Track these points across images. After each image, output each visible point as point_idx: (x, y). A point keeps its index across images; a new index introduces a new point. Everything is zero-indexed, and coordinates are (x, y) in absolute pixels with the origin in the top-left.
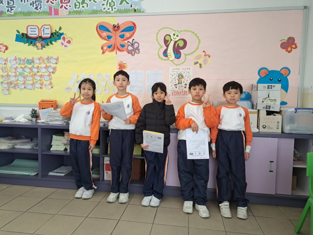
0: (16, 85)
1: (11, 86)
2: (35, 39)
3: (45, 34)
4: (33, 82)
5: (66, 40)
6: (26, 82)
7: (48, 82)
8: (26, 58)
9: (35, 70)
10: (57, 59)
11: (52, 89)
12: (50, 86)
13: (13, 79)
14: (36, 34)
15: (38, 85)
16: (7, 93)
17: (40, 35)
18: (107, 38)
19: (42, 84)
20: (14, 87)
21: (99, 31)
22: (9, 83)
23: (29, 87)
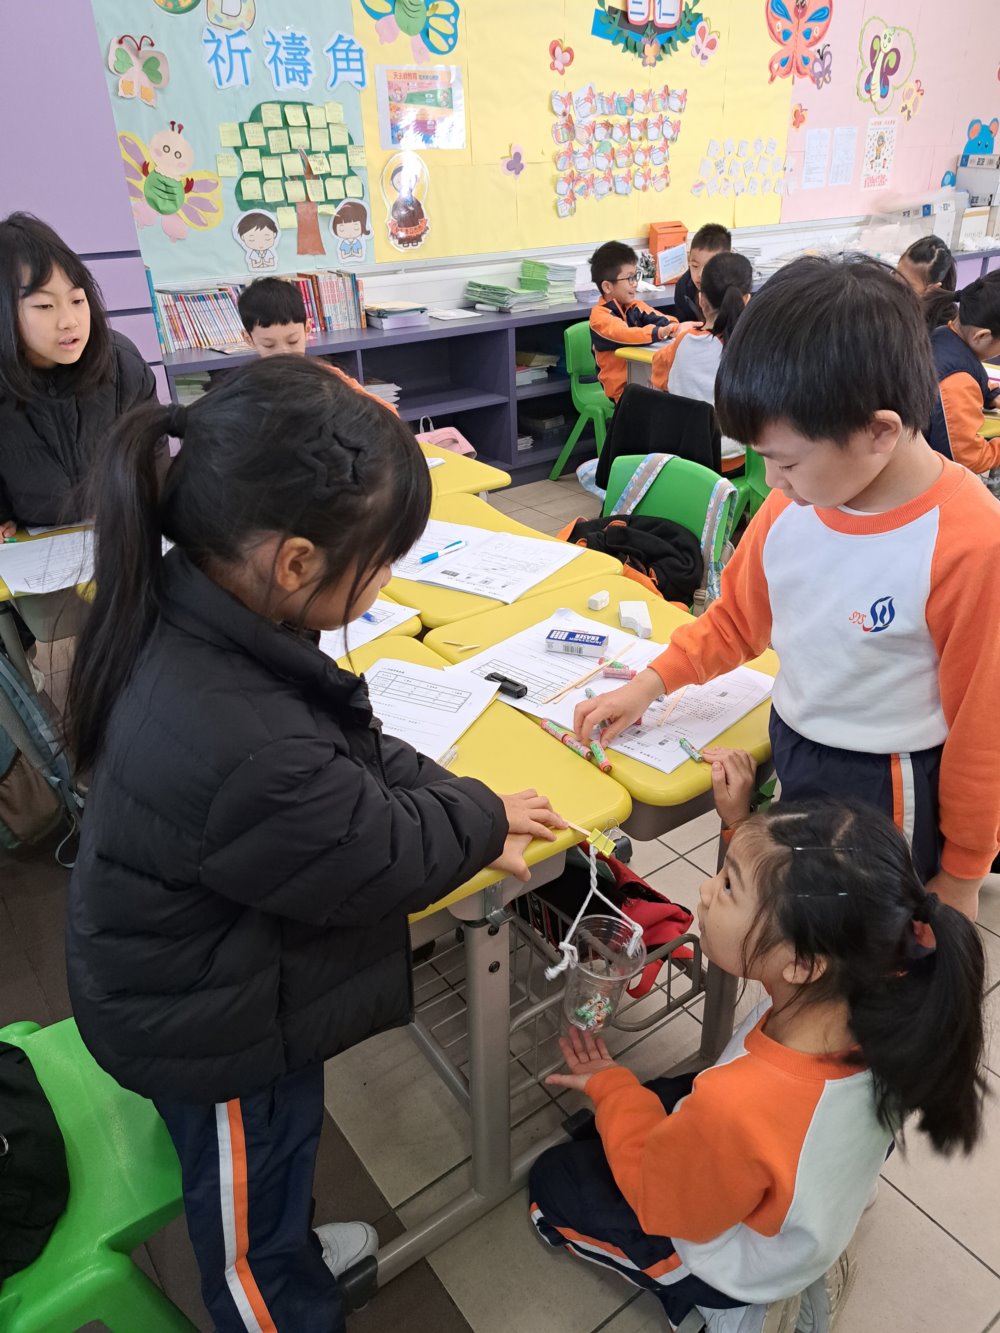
0: (591, 183)
1: (577, 188)
2: (641, 29)
3: (664, 14)
4: (629, 171)
5: (708, 39)
6: (614, 173)
7: (657, 171)
8: (614, 93)
9: (635, 132)
10: (683, 98)
11: (668, 189)
12: (664, 181)
13: (582, 163)
14: (643, 14)
15: (639, 181)
16: (566, 212)
17: (651, 19)
18: (781, 37)
19: (647, 176)
20: (584, 192)
21: (770, 16)
22: (572, 179)
23: (621, 187)
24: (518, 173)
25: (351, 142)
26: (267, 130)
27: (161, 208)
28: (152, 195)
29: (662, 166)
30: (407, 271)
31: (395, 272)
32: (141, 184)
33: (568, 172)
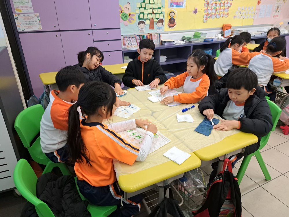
0: (211, 16)
1: (208, 17)
4: (220, 13)
6: (216, 14)
7: (227, 13)
9: (222, 5)
11: (228, 17)
12: (227, 15)
13: (210, 12)
15: (222, 15)
16: (205, 22)
19: (223, 14)
20: (210, 17)
22: (207, 15)
23: (218, 17)
24: (196, 13)
25: (162, 7)
26: (146, 4)
27: (124, 19)
28: (122, 17)
29: (227, 12)
30: (170, 33)
31: (168, 33)
32: (121, 15)
33: (206, 13)
